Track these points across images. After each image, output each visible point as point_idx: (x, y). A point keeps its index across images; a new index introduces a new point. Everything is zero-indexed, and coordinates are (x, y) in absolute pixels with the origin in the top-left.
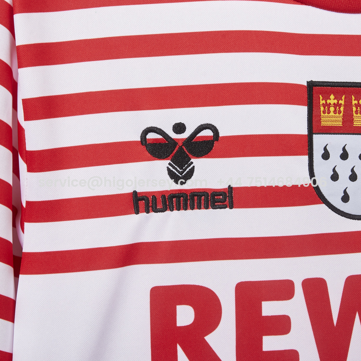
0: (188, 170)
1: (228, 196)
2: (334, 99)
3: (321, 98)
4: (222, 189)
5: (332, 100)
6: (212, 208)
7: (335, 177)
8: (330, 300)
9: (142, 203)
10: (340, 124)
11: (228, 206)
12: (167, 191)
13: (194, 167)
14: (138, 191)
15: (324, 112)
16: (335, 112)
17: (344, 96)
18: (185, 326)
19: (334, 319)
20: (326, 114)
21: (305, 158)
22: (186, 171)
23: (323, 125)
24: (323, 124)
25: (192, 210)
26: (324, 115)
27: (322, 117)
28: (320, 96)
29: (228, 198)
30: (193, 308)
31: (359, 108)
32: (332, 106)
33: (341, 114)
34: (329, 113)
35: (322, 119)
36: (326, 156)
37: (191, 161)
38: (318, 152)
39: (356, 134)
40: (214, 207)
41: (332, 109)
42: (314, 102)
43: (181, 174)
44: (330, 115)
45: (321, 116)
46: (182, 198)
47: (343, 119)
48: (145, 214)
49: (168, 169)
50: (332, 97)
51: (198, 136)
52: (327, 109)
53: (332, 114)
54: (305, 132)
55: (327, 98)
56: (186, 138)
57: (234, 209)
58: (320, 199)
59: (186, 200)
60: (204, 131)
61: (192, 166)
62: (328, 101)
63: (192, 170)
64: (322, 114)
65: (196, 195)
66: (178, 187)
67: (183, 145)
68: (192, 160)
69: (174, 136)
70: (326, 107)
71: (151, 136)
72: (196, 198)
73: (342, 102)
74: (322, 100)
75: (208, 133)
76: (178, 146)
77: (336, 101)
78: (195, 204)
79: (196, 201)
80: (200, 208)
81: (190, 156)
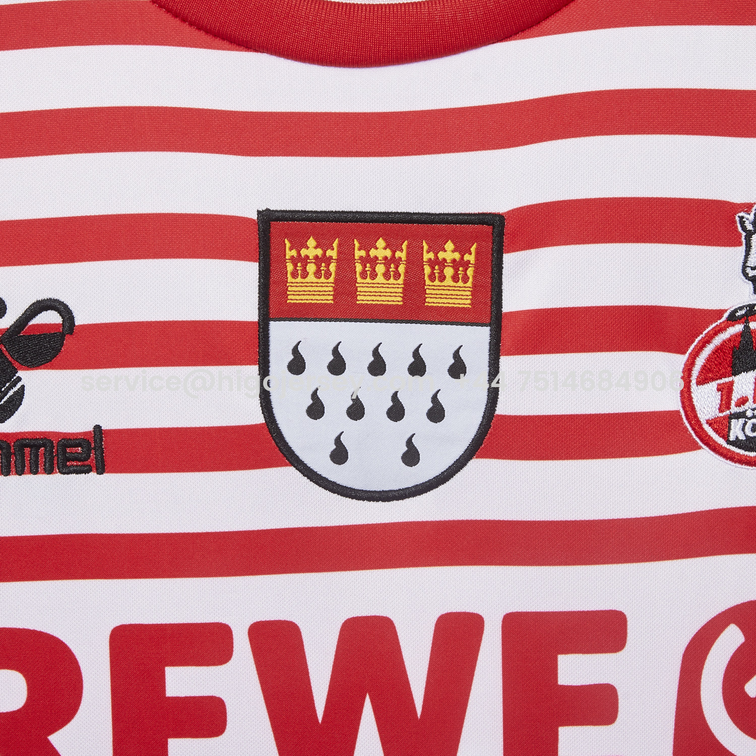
0: (11, 393)
1: (94, 449)
2: (316, 248)
3: (288, 245)
4: (80, 434)
5: (312, 250)
6: (59, 472)
7: (316, 410)
8: (309, 667)
10: (329, 299)
11: (94, 469)
13: (23, 387)
15: (294, 275)
16: (318, 274)
17: (336, 241)
18: (7, 713)
19: (317, 709)
20: (299, 279)
21: (254, 369)
22: (8, 396)
23: (292, 302)
24: (292, 299)
25: (20, 475)
26: (294, 280)
27: (291, 284)
28: (286, 241)
29: (93, 451)
30: (25, 676)
31: (368, 265)
32: (312, 262)
33: (332, 279)
34: (305, 275)
35: (290, 289)
36: (297, 365)
37: (17, 375)
38: (280, 357)
39: (361, 321)
40: (66, 470)
41: (311, 268)
42: (274, 253)
44: (307, 280)
45: (287, 282)
46: (1, 451)
47: (334, 290)
50: (311, 242)
51: (31, 323)
52: (301, 268)
53: (311, 278)
54: (253, 316)
55: (299, 244)
56: (8, 329)
57: (105, 475)
58: (285, 456)
59: (7, 456)
60: (44, 313)
61: (19, 386)
62: (304, 252)
63: (21, 393)
64: (290, 279)
65: (27, 446)
68: (20, 374)
70: (299, 264)
72: (27, 450)
73: (333, 253)
74: (291, 249)
75: (51, 318)
77: (319, 252)
78: (27, 463)
79: (27, 459)
80: (36, 473)
81: (16, 365)
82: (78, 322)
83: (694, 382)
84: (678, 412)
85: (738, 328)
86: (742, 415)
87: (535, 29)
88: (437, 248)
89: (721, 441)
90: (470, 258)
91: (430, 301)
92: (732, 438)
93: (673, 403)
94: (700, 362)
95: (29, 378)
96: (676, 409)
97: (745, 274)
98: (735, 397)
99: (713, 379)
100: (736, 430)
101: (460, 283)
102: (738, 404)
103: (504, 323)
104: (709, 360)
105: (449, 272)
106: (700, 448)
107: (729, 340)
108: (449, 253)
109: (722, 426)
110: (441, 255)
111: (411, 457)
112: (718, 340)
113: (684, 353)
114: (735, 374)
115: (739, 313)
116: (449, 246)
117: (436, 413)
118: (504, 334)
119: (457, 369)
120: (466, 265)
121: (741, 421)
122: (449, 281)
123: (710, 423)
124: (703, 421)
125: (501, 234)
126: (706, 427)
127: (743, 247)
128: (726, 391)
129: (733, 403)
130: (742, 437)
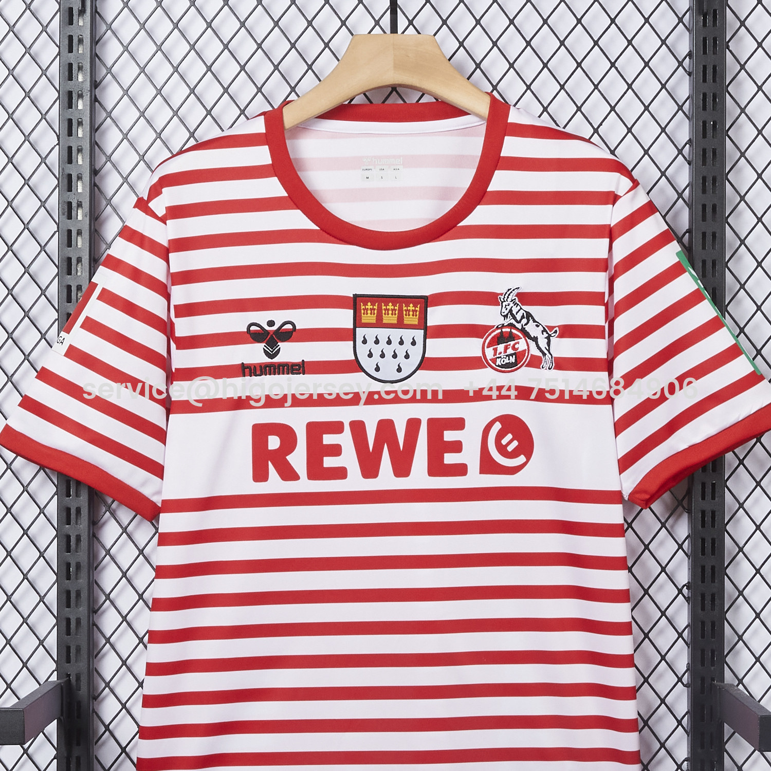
0: (276, 350)
1: (302, 367)
4: (297, 362)
5: (369, 306)
6: (291, 374)
7: (370, 355)
8: (368, 436)
9: (247, 371)
10: (374, 321)
11: (302, 373)
12: (263, 363)
14: (244, 363)
15: (364, 314)
16: (371, 314)
17: (377, 304)
19: (370, 448)
20: (365, 315)
21: (352, 343)
24: (363, 321)
25: (279, 375)
27: (363, 317)
28: (362, 304)
30: (279, 438)
32: (369, 310)
33: (375, 315)
34: (367, 314)
36: (365, 342)
38: (359, 339)
39: (384, 328)
40: (293, 373)
41: (369, 312)
42: (357, 307)
43: (272, 352)
46: (272, 368)
47: (376, 318)
48: (249, 377)
49: (264, 348)
50: (369, 304)
51: (283, 328)
52: (366, 312)
53: (369, 315)
54: (352, 327)
55: (365, 304)
56: (275, 330)
57: (305, 375)
58: (360, 369)
59: (275, 369)
60: (287, 325)
61: (279, 347)
62: (367, 307)
63: (279, 350)
64: (362, 315)
66: (270, 360)
67: (274, 334)
68: (279, 344)
69: (267, 328)
71: (253, 328)
72: (281, 367)
73: (376, 307)
74: (363, 306)
75: (289, 327)
76: (270, 335)
77: (372, 307)
78: (281, 371)
79: (281, 370)
80: (284, 374)
81: (278, 341)
82: (297, 328)
83: (486, 347)
84: (481, 357)
85: (499, 331)
86: (500, 357)
87: (438, 239)
88: (407, 306)
89: (494, 365)
90: (418, 309)
91: (405, 322)
92: (497, 365)
93: (480, 354)
94: (488, 341)
95: (281, 345)
96: (479, 355)
97: (501, 315)
98: (498, 352)
99: (492, 346)
100: (498, 362)
101: (415, 317)
102: (499, 354)
103: (428, 329)
104: (490, 341)
105: (411, 313)
106: (487, 367)
107: (496, 335)
108: (411, 307)
109: (494, 361)
110: (409, 308)
111: (399, 370)
112: (493, 335)
113: (482, 338)
114: (498, 345)
115: (499, 326)
116: (411, 305)
117: (407, 356)
118: (428, 333)
119: (414, 343)
120: (416, 311)
121: (500, 359)
122: (411, 316)
123: (490, 360)
124: (488, 359)
125: (427, 302)
126: (489, 361)
127: (501, 306)
128: (495, 350)
129: (497, 354)
130: (500, 364)
